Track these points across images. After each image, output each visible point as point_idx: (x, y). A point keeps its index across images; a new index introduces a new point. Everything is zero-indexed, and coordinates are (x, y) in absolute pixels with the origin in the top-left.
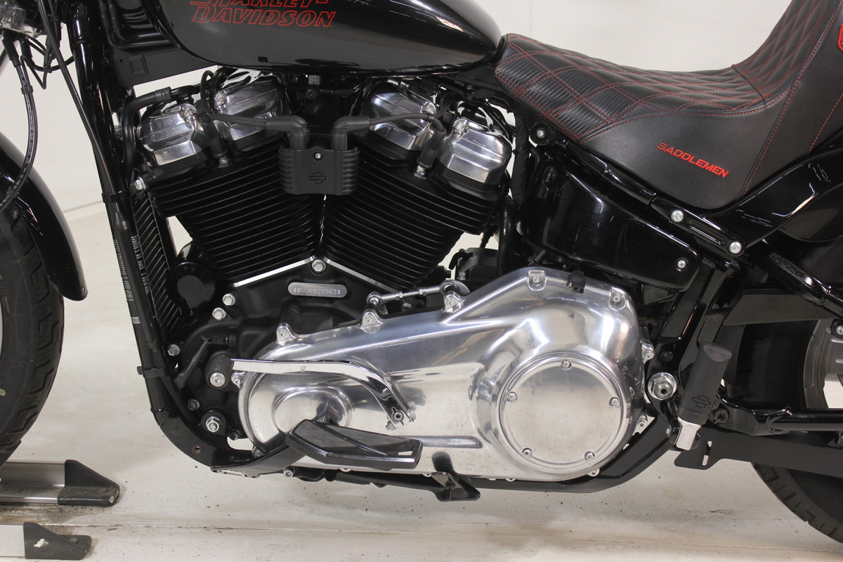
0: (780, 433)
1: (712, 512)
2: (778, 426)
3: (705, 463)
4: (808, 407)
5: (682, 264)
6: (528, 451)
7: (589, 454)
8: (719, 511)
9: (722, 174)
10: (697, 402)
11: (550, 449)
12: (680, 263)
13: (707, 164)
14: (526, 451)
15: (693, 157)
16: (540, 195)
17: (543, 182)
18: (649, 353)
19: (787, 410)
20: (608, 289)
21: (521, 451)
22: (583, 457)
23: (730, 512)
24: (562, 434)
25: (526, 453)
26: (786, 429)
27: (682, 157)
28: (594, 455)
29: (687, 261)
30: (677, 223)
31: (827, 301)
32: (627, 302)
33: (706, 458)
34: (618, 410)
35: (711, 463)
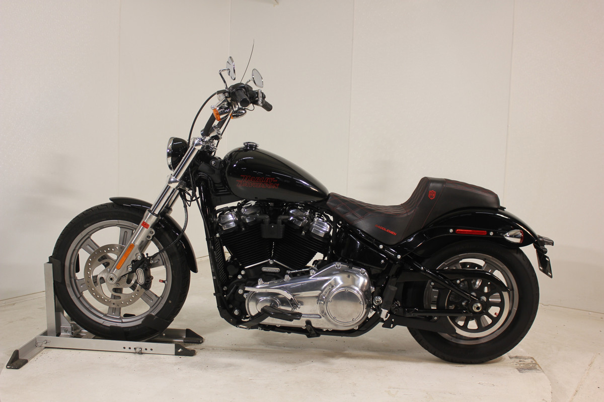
0: (414, 316)
2: (414, 314)
3: (392, 327)
9: (394, 234)
11: (341, 317)
12: (382, 261)
13: (390, 231)
14: (334, 318)
15: (386, 229)
16: (340, 241)
18: (373, 289)
19: (416, 308)
20: (360, 269)
22: (352, 320)
23: (404, 350)
24: (345, 312)
26: (416, 315)
27: (383, 229)
28: (355, 320)
29: (384, 261)
30: (381, 249)
31: (427, 274)
32: (366, 273)
33: (392, 325)
34: (362, 306)
35: (393, 327)
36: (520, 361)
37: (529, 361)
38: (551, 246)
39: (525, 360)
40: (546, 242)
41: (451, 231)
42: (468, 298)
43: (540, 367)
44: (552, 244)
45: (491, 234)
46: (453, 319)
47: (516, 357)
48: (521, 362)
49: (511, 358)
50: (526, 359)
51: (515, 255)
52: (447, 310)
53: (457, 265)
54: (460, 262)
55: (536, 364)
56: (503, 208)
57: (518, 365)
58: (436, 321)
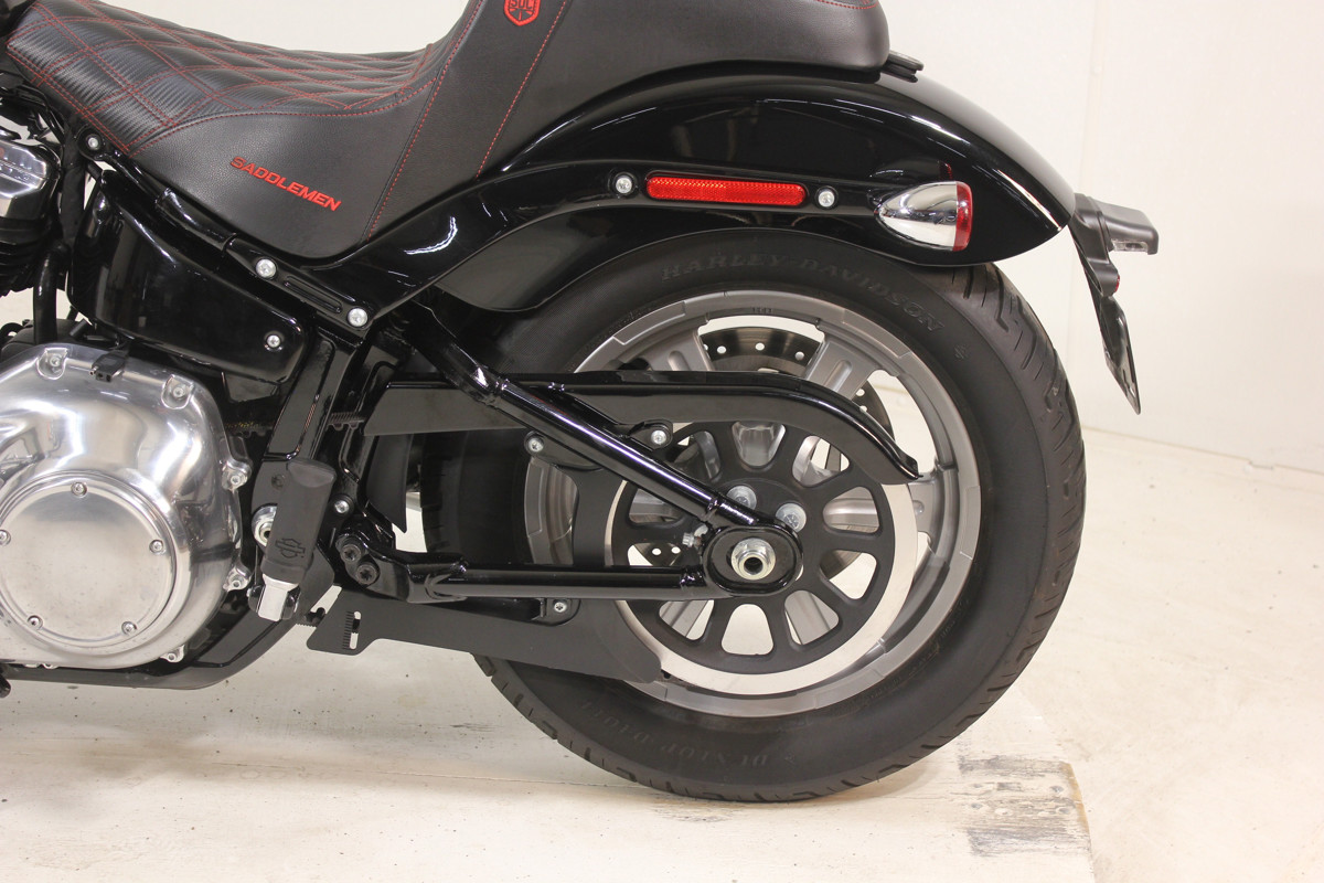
0: (452, 600)
1: (456, 726)
2: (445, 589)
3: (353, 644)
4: (535, 562)
5: (274, 340)
6: (36, 620)
7: (127, 626)
8: (468, 726)
9: (329, 206)
10: (282, 549)
11: (67, 617)
12: (271, 338)
13: (306, 189)
14: (33, 620)
15: (283, 179)
16: (89, 233)
17: (94, 212)
18: (237, 475)
19: (460, 564)
20: (165, 377)
21: (26, 620)
22: (120, 630)
23: (483, 728)
24: (82, 594)
25: (33, 623)
26: (462, 593)
27: (268, 179)
28: (135, 627)
29: (283, 339)
30: (267, 278)
31: (498, 398)
32: (192, 400)
33: (354, 638)
34: (166, 563)
35: (362, 646)
36: (1002, 786)
37: (1041, 787)
38: (1142, 255)
39: (1026, 783)
40: (1121, 236)
41: (624, 184)
42: (710, 517)
43: (1083, 821)
44: (1152, 247)
45: (827, 198)
46: (647, 611)
47: (993, 764)
48: (1006, 794)
49: (965, 766)
50: (1033, 774)
51: (958, 299)
52: (615, 569)
53: (683, 348)
54: (702, 330)
55: (1074, 803)
56: (908, 70)
57: (986, 808)
58: (562, 621)
